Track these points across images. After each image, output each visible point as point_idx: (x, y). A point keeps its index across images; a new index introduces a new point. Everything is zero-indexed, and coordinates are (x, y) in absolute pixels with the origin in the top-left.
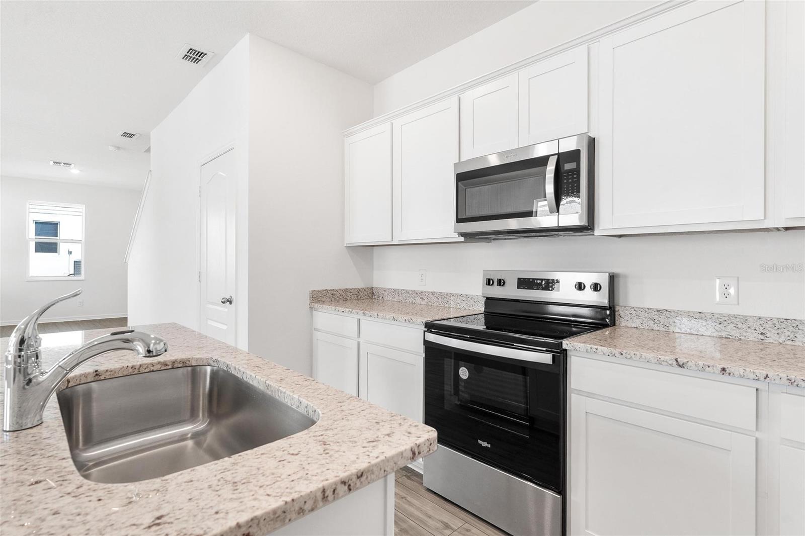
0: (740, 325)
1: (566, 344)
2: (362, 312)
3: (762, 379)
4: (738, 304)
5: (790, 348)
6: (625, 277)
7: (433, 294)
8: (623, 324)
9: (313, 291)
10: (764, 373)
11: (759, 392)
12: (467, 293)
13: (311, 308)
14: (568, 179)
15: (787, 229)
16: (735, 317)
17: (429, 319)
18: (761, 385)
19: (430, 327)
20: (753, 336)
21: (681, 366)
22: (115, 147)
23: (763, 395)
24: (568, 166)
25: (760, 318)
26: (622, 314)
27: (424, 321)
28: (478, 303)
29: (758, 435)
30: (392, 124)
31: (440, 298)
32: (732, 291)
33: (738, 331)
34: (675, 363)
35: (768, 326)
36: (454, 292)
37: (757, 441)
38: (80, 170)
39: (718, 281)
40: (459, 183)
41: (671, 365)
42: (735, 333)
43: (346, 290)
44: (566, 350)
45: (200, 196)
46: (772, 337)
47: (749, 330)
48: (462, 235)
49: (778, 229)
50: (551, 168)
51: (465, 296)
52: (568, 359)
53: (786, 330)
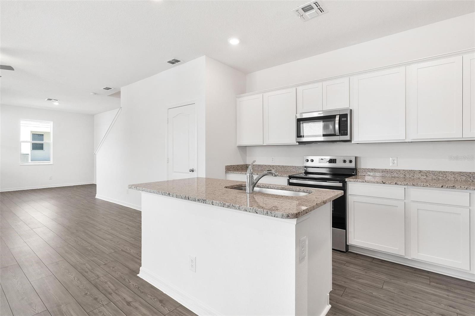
0: (398, 173)
1: (346, 180)
2: (256, 173)
3: (406, 185)
4: (397, 166)
5: (412, 179)
6: (360, 158)
7: (279, 166)
8: (360, 174)
9: (227, 166)
10: (407, 183)
11: (405, 189)
13: (226, 173)
14: (343, 124)
15: (411, 142)
16: (397, 170)
17: (290, 174)
18: (406, 187)
19: (291, 177)
20: (402, 176)
21: (384, 183)
22: (93, 93)
23: (406, 189)
24: (343, 119)
25: (404, 170)
26: (359, 171)
27: (288, 175)
29: (405, 201)
30: (263, 95)
31: (282, 168)
32: (395, 162)
33: (398, 175)
34: (382, 182)
35: (406, 172)
36: (289, 165)
37: (405, 202)
38: (59, 103)
39: (391, 158)
40: (298, 122)
41: (381, 183)
42: (397, 176)
43: (238, 165)
44: (346, 182)
45: (168, 123)
46: (408, 176)
47: (401, 174)
48: (299, 142)
49: (409, 142)
50: (337, 119)
52: (347, 185)
53: (411, 174)
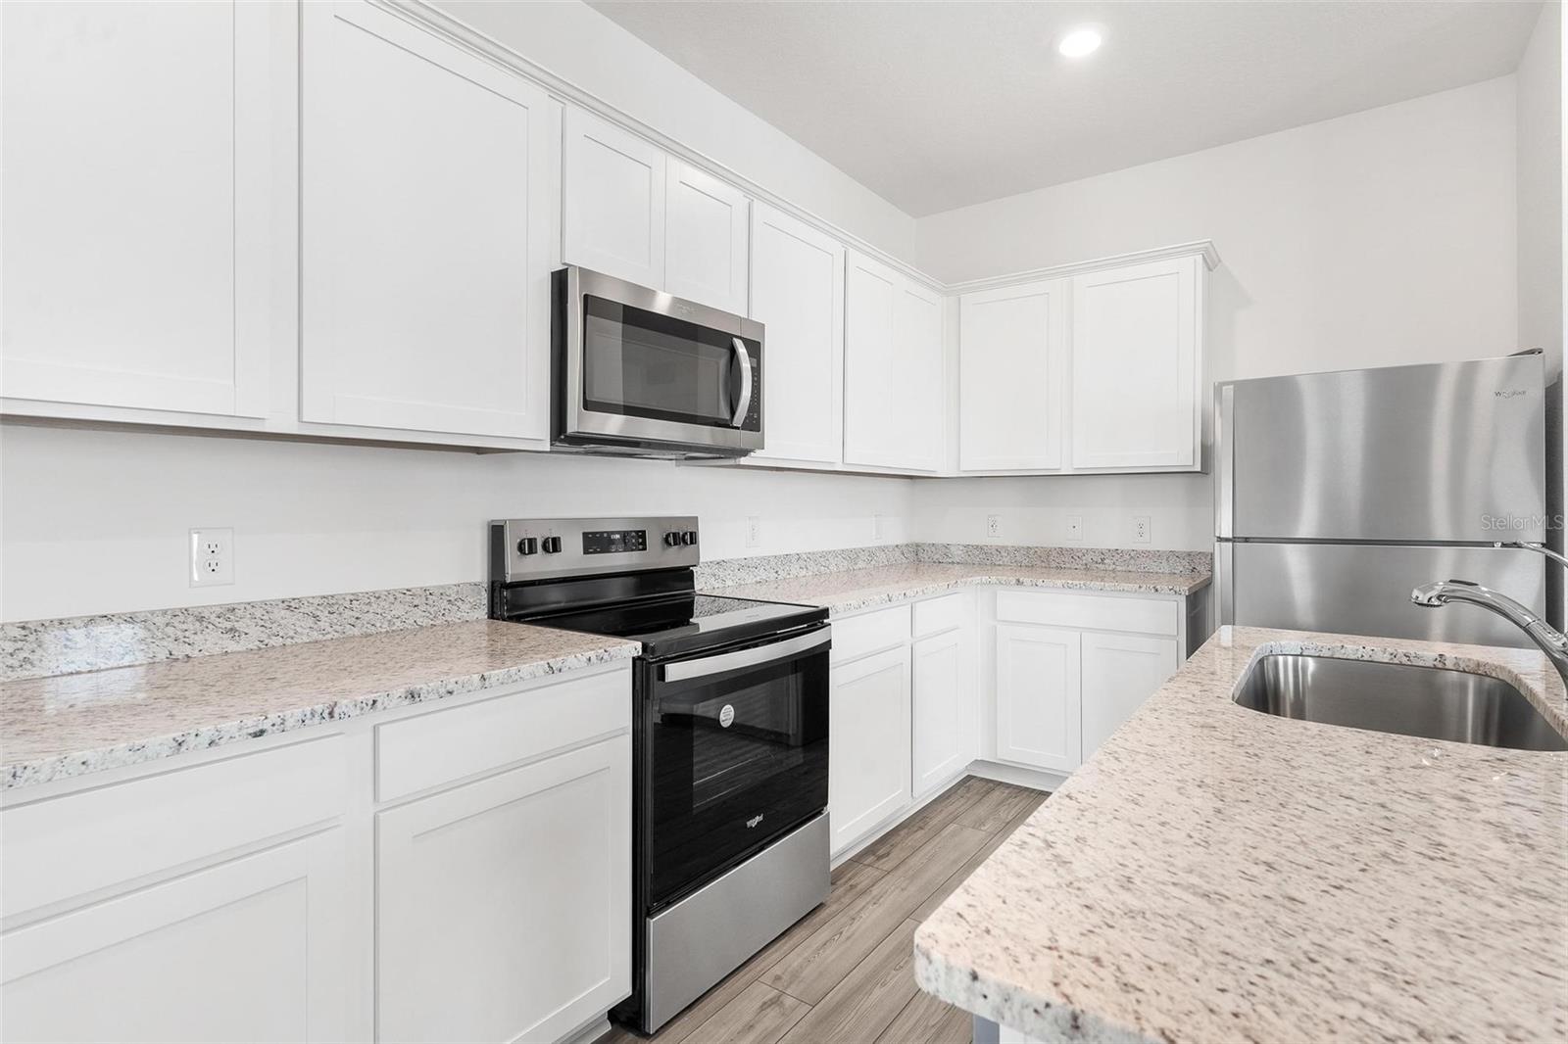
12: (426, 585)
28: (459, 603)
51: (419, 592)
